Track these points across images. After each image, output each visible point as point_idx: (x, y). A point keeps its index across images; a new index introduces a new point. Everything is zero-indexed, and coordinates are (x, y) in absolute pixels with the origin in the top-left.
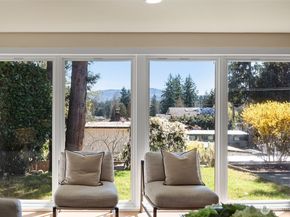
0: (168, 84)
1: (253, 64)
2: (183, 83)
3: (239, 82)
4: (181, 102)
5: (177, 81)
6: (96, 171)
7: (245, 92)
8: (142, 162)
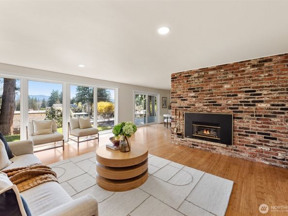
0: (52, 94)
1: (90, 89)
2: (59, 93)
3: (84, 95)
4: (58, 101)
5: (56, 93)
6: (51, 128)
7: (87, 99)
8: (69, 123)
